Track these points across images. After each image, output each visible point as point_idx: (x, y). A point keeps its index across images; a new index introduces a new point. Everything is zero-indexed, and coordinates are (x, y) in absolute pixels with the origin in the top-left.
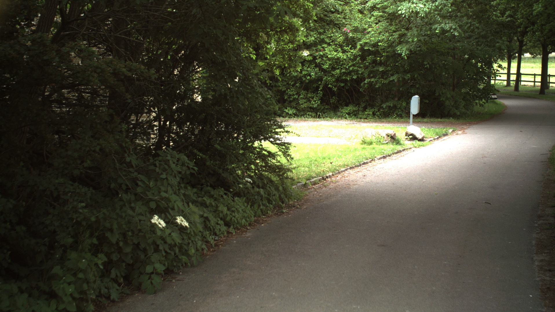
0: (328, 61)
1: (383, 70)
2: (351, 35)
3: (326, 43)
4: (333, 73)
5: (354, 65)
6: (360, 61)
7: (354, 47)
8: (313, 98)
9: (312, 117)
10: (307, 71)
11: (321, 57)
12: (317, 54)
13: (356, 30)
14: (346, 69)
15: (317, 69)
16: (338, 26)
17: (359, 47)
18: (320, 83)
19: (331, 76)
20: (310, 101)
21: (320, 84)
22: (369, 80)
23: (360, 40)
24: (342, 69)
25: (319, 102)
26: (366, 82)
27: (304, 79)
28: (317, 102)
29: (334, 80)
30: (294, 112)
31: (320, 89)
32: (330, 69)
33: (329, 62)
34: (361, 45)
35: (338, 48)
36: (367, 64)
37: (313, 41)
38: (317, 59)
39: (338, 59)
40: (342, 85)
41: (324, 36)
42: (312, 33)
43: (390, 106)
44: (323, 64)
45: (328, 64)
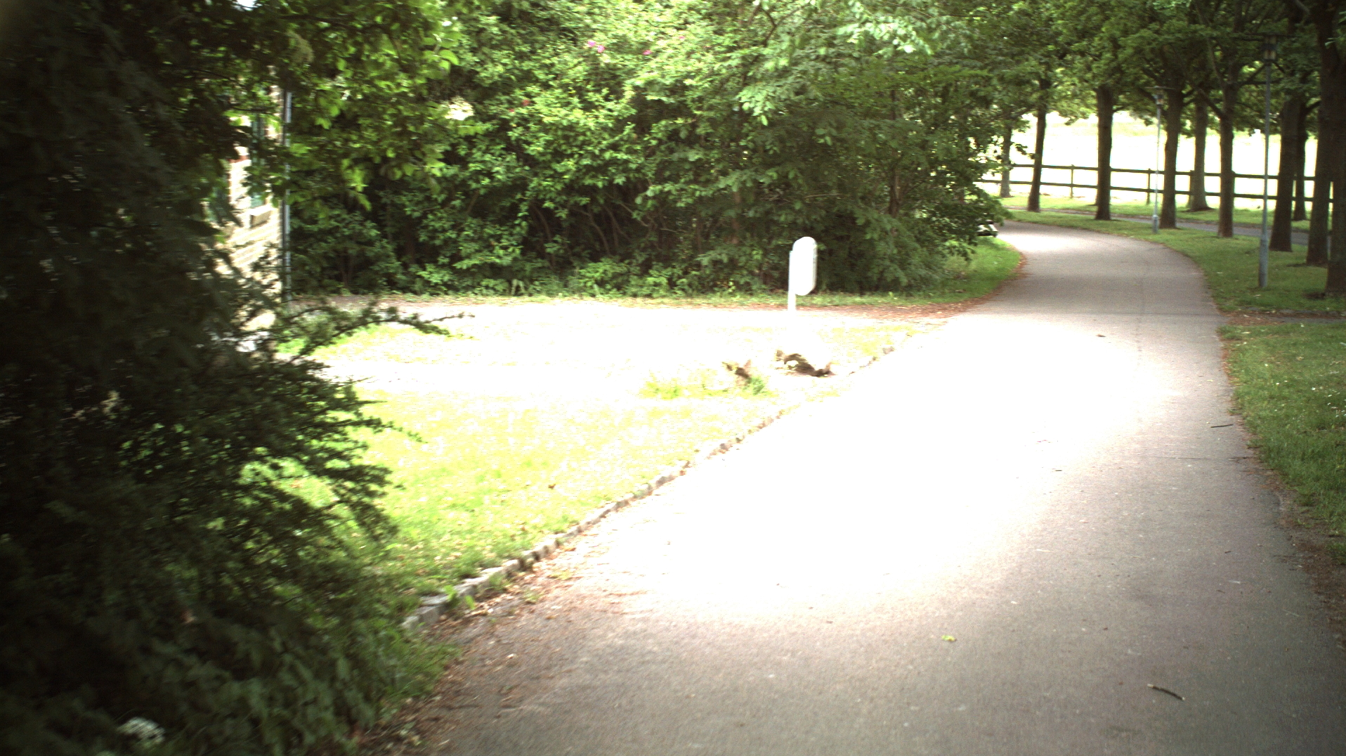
0: (542, 134)
1: (699, 160)
2: (606, 59)
3: (536, 81)
4: (559, 168)
5: (615, 147)
6: (634, 136)
7: (616, 93)
8: (498, 238)
9: (496, 292)
10: (483, 162)
11: (523, 121)
12: (512, 114)
13: (620, 46)
14: (594, 157)
15: (511, 158)
16: (572, 36)
17: (629, 94)
18: (519, 196)
19: (551, 176)
20: (490, 248)
21: (521, 200)
22: (659, 187)
23: (631, 73)
24: (581, 156)
25: (518, 251)
26: (649, 193)
27: (474, 185)
28: (510, 250)
29: (559, 187)
30: (446, 278)
31: (520, 215)
32: (549, 157)
33: (545, 137)
34: (636, 88)
35: (571, 95)
36: (654, 142)
37: (500, 76)
38: (511, 129)
39: (571, 127)
40: (585, 200)
41: (532, 64)
42: (497, 54)
43: (720, 262)
44: (529, 144)
45: (542, 141)
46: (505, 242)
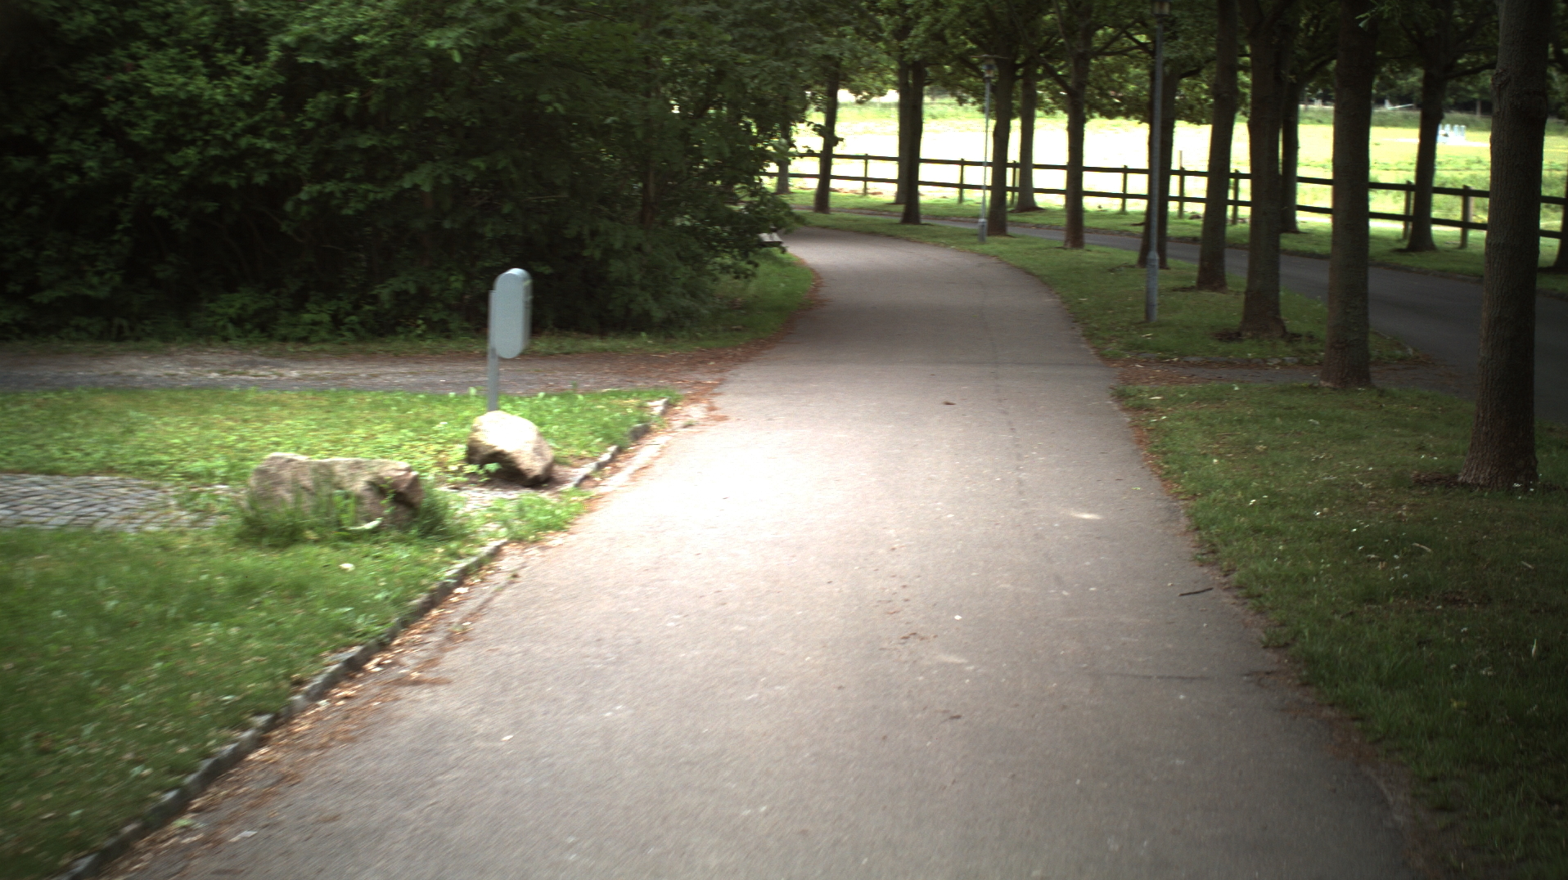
0: (150, 112)
1: (373, 147)
3: (144, 36)
4: (174, 159)
5: (254, 130)
6: (281, 114)
7: (256, 53)
8: (92, 260)
10: (69, 152)
11: (125, 93)
12: (109, 82)
14: (225, 144)
15: (108, 146)
17: (274, 54)
18: (119, 200)
19: (164, 172)
20: (80, 274)
21: (122, 206)
22: (318, 187)
23: (279, 26)
24: (207, 143)
25: (118, 279)
26: (303, 196)
27: (57, 185)
28: (107, 276)
29: (175, 187)
30: (20, 317)
31: (120, 227)
32: (160, 145)
33: (154, 116)
34: (284, 47)
35: (192, 57)
36: (309, 125)
37: (92, 29)
38: (106, 104)
39: (193, 101)
40: (211, 207)
41: (137, 12)
43: (406, 292)
44: (132, 125)
45: (150, 123)
46: (100, 266)
